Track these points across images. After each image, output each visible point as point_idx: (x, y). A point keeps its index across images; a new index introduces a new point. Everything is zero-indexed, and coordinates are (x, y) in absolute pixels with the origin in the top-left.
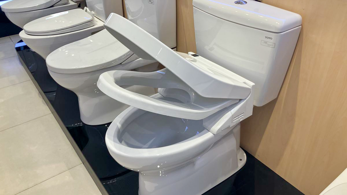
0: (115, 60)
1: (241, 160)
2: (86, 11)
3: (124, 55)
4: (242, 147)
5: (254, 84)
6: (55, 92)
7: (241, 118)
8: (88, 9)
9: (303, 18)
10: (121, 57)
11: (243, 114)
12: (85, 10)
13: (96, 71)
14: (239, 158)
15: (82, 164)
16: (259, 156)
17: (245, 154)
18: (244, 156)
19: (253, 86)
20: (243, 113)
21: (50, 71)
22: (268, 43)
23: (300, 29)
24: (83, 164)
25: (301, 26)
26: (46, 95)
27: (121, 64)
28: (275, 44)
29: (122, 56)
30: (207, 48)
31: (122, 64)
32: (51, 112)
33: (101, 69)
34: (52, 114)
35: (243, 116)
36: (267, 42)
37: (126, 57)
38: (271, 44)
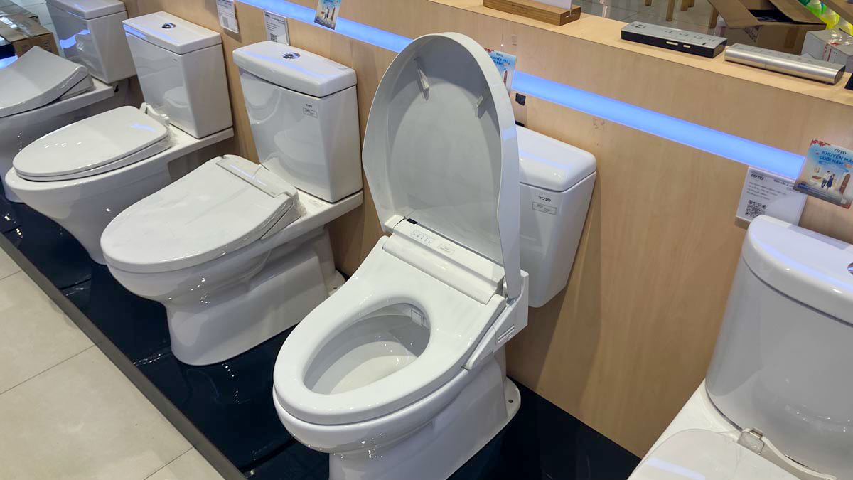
1: (511, 401)
2: (146, 112)
3: (265, 222)
4: (511, 376)
5: (527, 275)
7: (510, 334)
8: (150, 107)
9: (597, 158)
10: (260, 226)
11: (513, 327)
12: (144, 111)
14: (507, 400)
15: (193, 448)
16: (544, 389)
17: (517, 389)
18: (517, 392)
20: (514, 325)
22: (544, 207)
23: (594, 178)
25: (595, 173)
27: (260, 239)
28: (556, 208)
29: (262, 223)
31: (262, 238)
32: (93, 344)
34: (96, 347)
35: (513, 330)
36: (543, 205)
37: (268, 224)
38: (549, 208)
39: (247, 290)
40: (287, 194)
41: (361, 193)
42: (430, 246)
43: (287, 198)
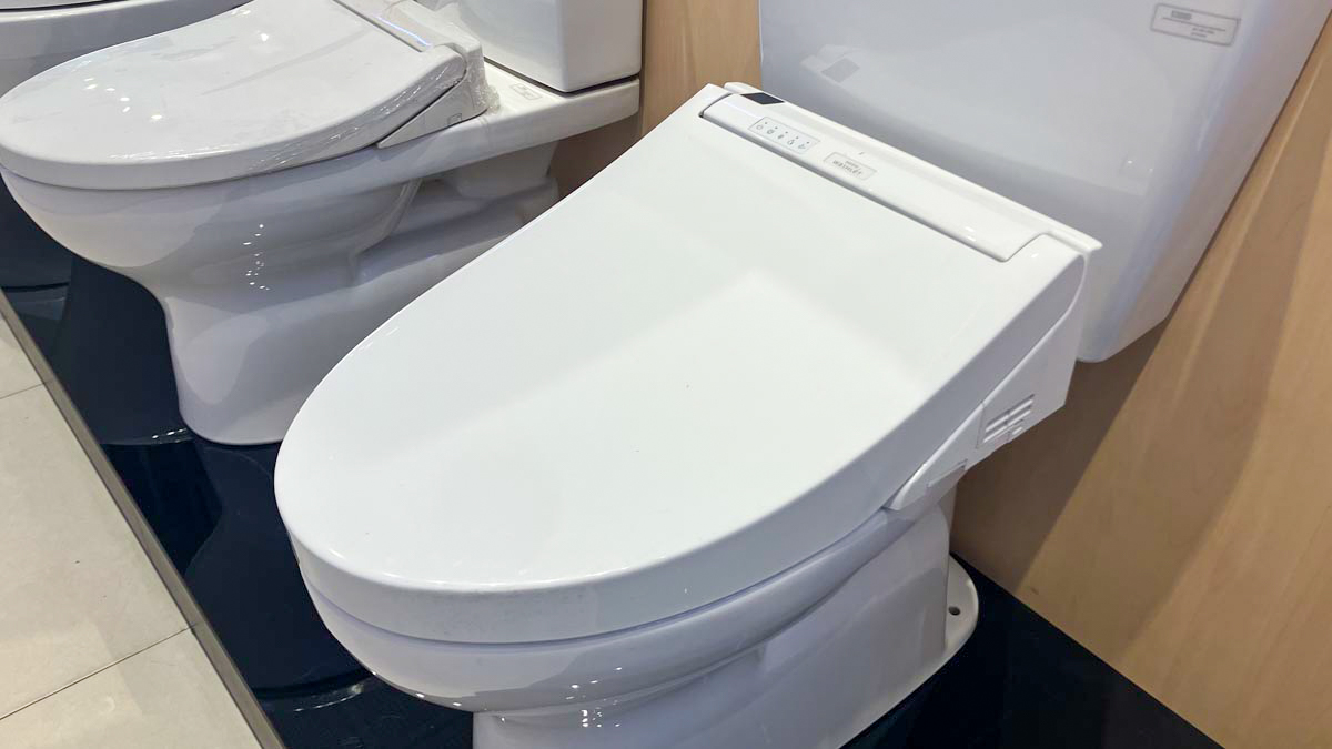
0: (346, 127)
1: (956, 612)
3: (389, 103)
5: (1097, 245)
6: (65, 289)
7: (1019, 424)
10: (376, 110)
11: (1030, 402)
13: (246, 177)
14: (949, 606)
15: (189, 630)
17: (971, 583)
19: (1095, 254)
20: (1031, 397)
21: (11, 173)
22: (1196, 19)
24: (193, 632)
26: (11, 302)
27: (374, 145)
28: (1238, 21)
29: (382, 105)
30: (816, 66)
31: (381, 145)
32: (40, 382)
33: (271, 167)
34: (43, 387)
35: (1027, 413)
36: (1192, 11)
37: (398, 110)
38: (1212, 22)
39: (351, 280)
40: (454, 47)
41: (636, 83)
42: (804, 157)
43: (452, 54)
